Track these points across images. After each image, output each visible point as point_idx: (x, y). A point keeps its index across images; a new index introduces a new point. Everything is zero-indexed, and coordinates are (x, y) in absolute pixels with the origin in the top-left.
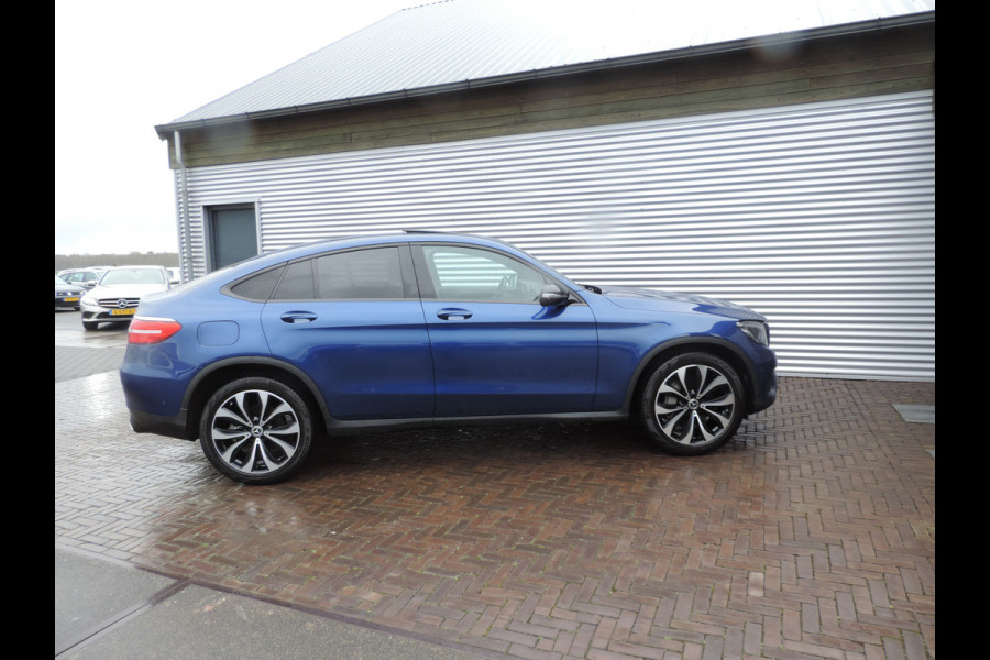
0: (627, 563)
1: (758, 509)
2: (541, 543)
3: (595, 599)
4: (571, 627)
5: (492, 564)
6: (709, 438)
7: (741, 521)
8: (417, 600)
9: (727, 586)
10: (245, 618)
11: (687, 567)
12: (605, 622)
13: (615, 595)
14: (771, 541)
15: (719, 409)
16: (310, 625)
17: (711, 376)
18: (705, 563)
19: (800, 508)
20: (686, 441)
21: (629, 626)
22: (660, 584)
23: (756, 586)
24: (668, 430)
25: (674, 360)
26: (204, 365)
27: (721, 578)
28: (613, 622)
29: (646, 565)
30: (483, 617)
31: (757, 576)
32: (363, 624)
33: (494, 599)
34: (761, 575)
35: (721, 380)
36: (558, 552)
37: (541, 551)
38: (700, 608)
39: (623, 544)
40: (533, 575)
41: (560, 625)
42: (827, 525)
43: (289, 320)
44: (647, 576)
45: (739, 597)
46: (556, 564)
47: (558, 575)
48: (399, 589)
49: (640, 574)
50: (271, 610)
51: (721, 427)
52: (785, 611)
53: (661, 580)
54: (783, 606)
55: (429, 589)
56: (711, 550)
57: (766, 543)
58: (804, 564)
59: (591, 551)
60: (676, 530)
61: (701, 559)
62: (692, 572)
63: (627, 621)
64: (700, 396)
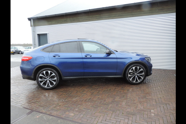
0: (125, 107)
1: (151, 96)
2: (107, 103)
3: (119, 116)
4: (115, 122)
5: (97, 108)
6: (139, 81)
7: (147, 99)
8: (82, 116)
9: (147, 113)
10: (45, 119)
11: (137, 109)
12: (122, 121)
13: (123, 115)
14: (154, 103)
15: (141, 75)
16: (59, 121)
17: (140, 69)
18: (141, 108)
19: (159, 96)
20: (134, 82)
21: (127, 122)
22: (132, 112)
23: (153, 113)
24: (131, 80)
25: (132, 66)
26: (37, 65)
27: (145, 111)
28: (124, 121)
29: (129, 108)
30: (96, 120)
31: (152, 111)
32: (71, 121)
33: (98, 115)
34: (153, 111)
35: (142, 70)
36: (110, 105)
37: (107, 105)
38: (142, 118)
39: (124, 103)
40: (106, 110)
41: (112, 121)
42: (165, 100)
43: (55, 57)
44: (129, 111)
45: (149, 115)
46: (110, 108)
47: (111, 110)
48: (77, 113)
49: (128, 110)
50: (51, 117)
51: (141, 79)
52: (160, 119)
53: (133, 111)
54: (159, 118)
55: (84, 113)
56: (142, 105)
57: (153, 103)
58: (162, 108)
59: (117, 105)
60: (134, 101)
61: (140, 107)
62: (138, 110)
63: (126, 121)
64: (137, 73)
